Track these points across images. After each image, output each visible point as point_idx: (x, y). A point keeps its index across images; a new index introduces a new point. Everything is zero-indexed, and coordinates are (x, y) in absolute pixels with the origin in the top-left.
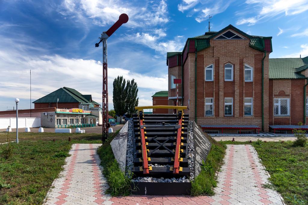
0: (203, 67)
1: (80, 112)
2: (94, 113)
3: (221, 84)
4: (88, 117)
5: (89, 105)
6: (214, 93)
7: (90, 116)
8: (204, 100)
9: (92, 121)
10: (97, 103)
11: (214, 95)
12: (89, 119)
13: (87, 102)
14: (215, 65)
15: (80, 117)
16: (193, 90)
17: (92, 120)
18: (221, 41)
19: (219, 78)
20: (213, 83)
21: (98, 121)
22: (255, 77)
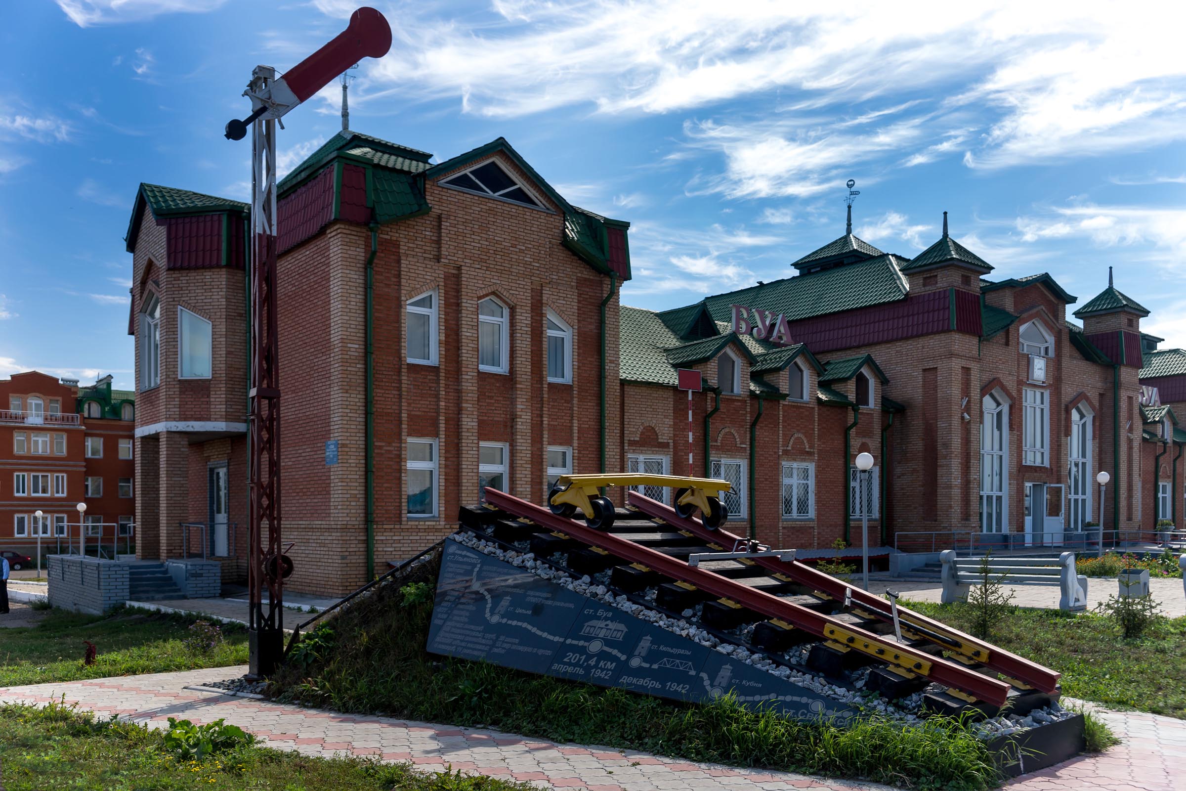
0: (398, 299)
3: (469, 384)
6: (442, 418)
8: (400, 447)
11: (442, 426)
14: (446, 299)
16: (357, 398)
18: (467, 196)
19: (458, 356)
20: (438, 376)
22: (579, 368)
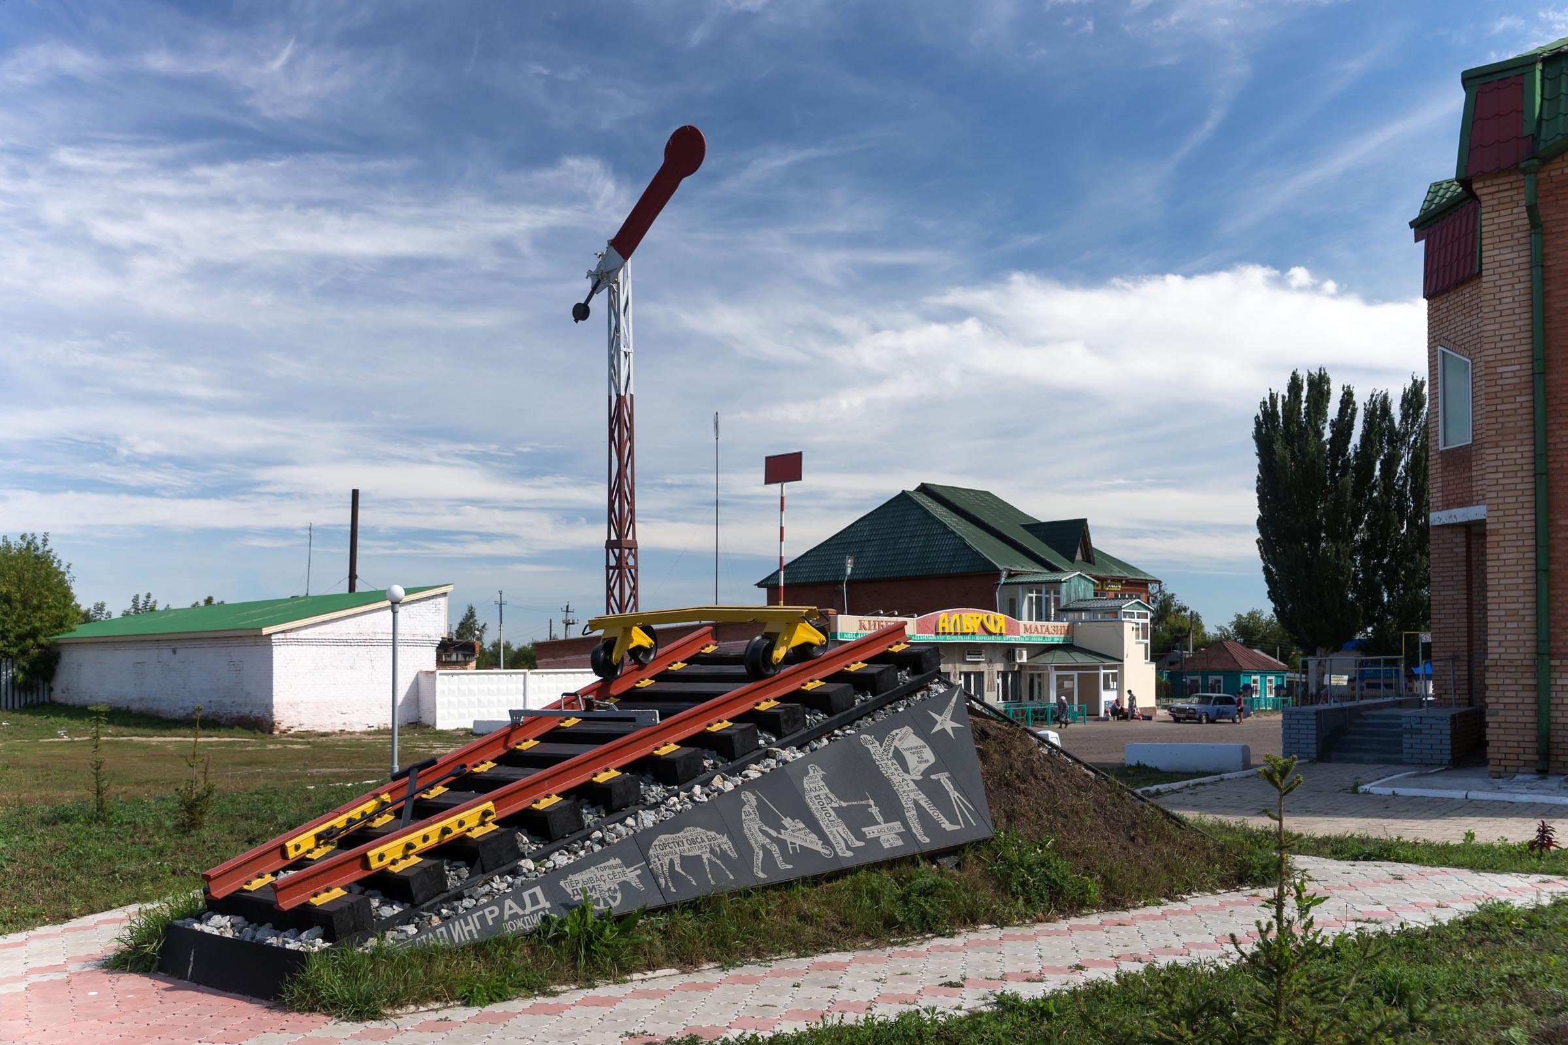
1: (990, 633)
2: (1091, 633)
4: (1047, 659)
5: (1060, 582)
7: (1059, 653)
9: (1073, 685)
10: (1131, 569)
12: (1053, 675)
13: (1053, 569)
15: (990, 662)
17: (1071, 678)
21: (1113, 685)
